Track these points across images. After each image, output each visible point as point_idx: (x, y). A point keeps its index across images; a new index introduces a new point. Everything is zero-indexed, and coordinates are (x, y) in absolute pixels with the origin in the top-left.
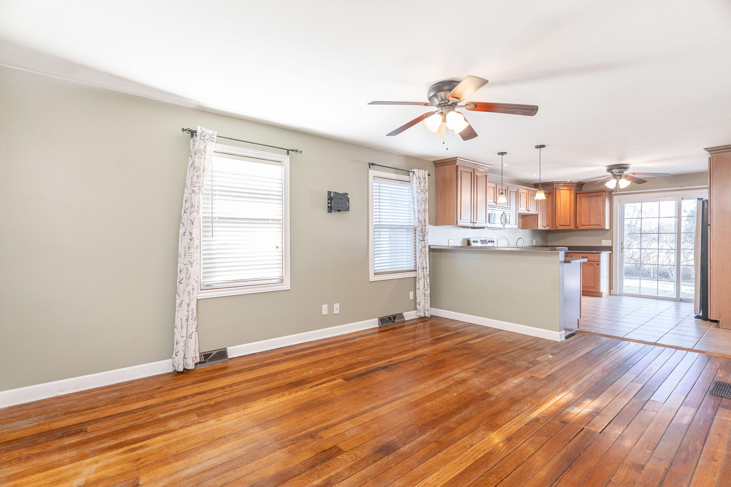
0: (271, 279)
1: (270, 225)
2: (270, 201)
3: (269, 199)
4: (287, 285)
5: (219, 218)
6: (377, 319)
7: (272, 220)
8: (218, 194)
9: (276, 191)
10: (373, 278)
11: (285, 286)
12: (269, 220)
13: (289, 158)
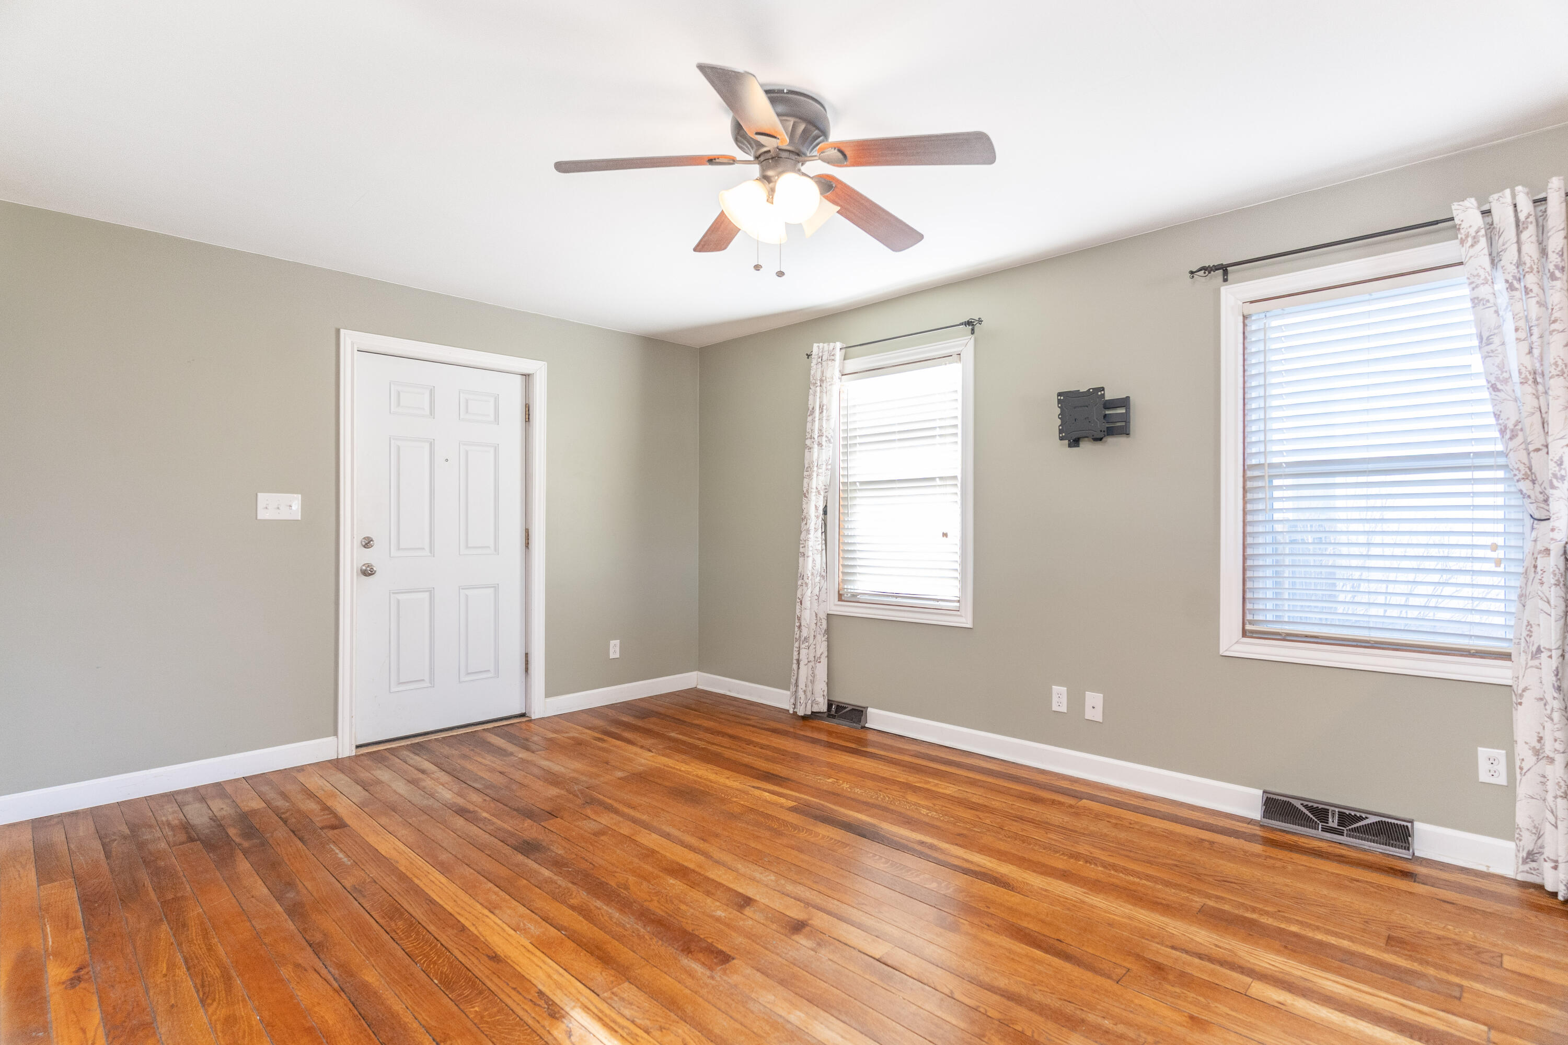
0: (938, 600)
1: (938, 490)
2: (938, 440)
3: (934, 436)
4: (966, 620)
5: (862, 483)
6: (1260, 792)
7: (941, 478)
8: (859, 444)
9: (948, 418)
10: (1237, 647)
11: (963, 620)
12: (933, 479)
13: (972, 342)
